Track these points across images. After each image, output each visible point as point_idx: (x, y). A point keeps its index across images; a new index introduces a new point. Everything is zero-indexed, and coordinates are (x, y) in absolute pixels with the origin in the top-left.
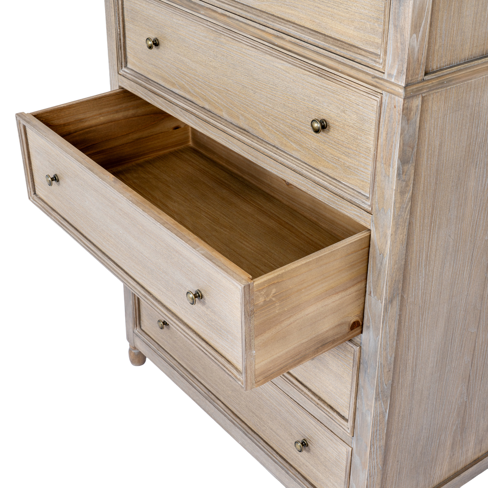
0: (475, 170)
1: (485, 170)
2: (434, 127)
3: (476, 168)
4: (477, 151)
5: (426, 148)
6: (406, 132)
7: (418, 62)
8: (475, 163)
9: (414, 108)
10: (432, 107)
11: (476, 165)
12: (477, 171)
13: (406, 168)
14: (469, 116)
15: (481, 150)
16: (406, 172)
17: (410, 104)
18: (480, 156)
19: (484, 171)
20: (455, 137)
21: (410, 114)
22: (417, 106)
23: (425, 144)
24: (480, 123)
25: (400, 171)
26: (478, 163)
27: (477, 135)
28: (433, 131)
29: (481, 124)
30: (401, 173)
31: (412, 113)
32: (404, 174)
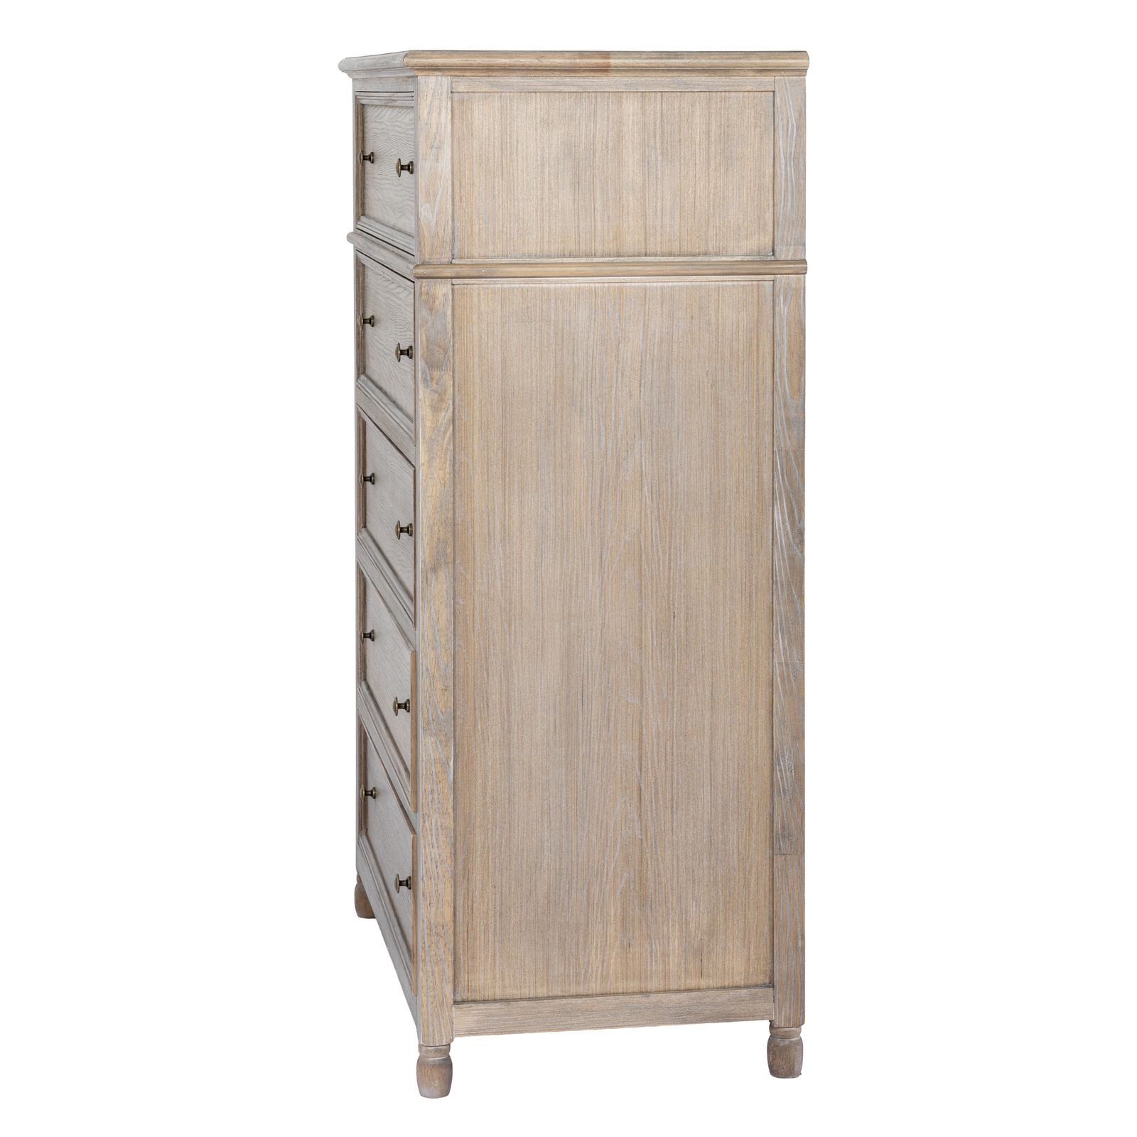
0: (580, 418)
1: (602, 424)
2: (488, 333)
3: (581, 416)
4: (579, 391)
5: (476, 360)
6: (429, 324)
7: (439, 238)
8: (578, 407)
9: (441, 298)
10: (479, 306)
11: (581, 410)
12: (585, 422)
13: (436, 374)
14: (552, 334)
15: (587, 391)
16: (438, 381)
17: (432, 290)
18: (587, 400)
19: (600, 425)
20: (532, 358)
21: (434, 302)
22: (445, 295)
23: (473, 355)
24: (578, 350)
25: (426, 376)
26: (585, 410)
27: (574, 367)
28: (486, 340)
29: (580, 352)
30: (429, 379)
31: (437, 302)
32: (434, 382)
